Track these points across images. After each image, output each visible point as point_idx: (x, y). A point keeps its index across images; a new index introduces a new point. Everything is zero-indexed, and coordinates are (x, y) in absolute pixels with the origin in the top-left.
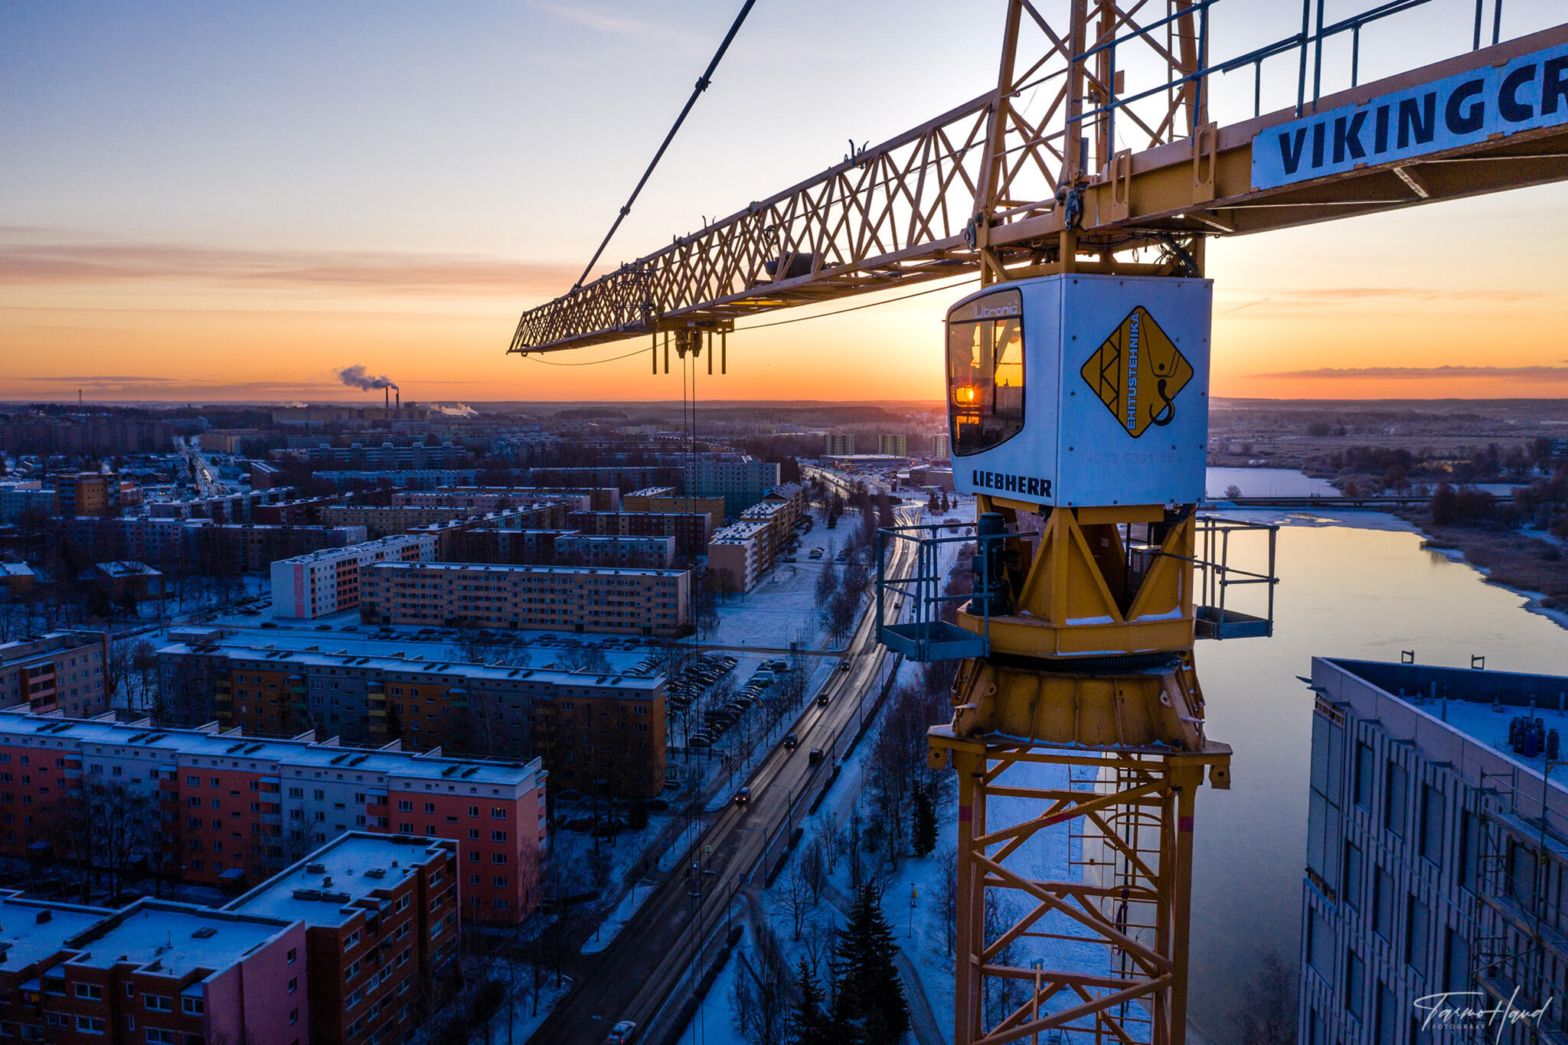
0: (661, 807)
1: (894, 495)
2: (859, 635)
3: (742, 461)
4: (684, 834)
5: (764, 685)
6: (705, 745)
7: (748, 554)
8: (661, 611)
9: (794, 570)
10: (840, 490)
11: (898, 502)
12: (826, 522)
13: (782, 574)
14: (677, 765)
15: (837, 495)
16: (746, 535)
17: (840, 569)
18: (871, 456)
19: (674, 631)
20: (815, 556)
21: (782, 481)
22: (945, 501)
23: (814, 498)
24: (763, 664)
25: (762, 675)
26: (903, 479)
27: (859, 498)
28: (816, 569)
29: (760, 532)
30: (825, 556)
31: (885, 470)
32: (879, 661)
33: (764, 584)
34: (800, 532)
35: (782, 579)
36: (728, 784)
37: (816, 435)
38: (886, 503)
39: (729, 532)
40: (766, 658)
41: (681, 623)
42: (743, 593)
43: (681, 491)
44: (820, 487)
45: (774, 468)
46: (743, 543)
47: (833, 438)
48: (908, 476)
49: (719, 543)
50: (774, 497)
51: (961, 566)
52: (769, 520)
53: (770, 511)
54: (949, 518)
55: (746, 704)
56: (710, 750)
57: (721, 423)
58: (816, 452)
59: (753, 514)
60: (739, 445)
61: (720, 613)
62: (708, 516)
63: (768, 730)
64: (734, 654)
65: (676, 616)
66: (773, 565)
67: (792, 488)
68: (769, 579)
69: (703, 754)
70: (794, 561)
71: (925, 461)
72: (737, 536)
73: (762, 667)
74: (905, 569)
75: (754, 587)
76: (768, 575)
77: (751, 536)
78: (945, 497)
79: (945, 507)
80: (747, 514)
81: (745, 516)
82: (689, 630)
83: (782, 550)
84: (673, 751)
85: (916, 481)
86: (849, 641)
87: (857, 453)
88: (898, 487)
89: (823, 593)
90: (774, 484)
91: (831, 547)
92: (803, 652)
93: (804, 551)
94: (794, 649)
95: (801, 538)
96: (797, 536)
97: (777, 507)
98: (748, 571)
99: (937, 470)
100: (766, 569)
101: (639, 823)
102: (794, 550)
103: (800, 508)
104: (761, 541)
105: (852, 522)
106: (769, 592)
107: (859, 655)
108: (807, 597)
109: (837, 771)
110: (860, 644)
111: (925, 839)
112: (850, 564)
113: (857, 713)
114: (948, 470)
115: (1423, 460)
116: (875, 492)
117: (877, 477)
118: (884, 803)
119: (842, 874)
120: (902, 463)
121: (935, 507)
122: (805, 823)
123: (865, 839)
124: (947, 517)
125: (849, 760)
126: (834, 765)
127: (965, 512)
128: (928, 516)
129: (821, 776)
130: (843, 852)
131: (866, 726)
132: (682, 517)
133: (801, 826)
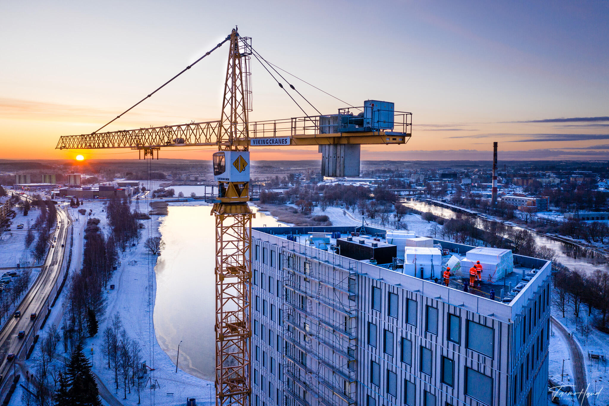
1: (53, 200)
2: (48, 258)
5: (7, 283)
9: (11, 234)
10: (28, 199)
11: (56, 203)
12: (23, 213)
13: (5, 236)
15: (26, 201)
17: (35, 233)
18: (39, 184)
20: (20, 227)
22: (78, 202)
24: (5, 274)
26: (56, 194)
27: (38, 202)
28: (23, 233)
30: (26, 227)
31: (47, 190)
32: (60, 267)
34: (10, 218)
35: (6, 238)
37: (9, 175)
38: (51, 204)
40: (5, 271)
44: (16, 199)
47: (19, 176)
48: (59, 192)
51: (89, 227)
54: (80, 209)
58: (11, 182)
63: (14, 299)
67: (4, 199)
70: (10, 230)
71: (65, 186)
74: (64, 231)
78: (78, 200)
79: (78, 204)
83: (3, 226)
85: (63, 194)
86: (44, 261)
87: (32, 182)
88: (54, 197)
89: (28, 242)
91: (28, 224)
92: (22, 268)
93: (14, 226)
94: (19, 267)
95: (11, 220)
96: (9, 220)
99: (72, 189)
102: (9, 226)
103: (9, 208)
105: (36, 213)
107: (50, 266)
108: (21, 244)
109: (50, 311)
110: (49, 262)
111: (93, 330)
112: (38, 230)
113: (54, 289)
114: (77, 189)
115: (256, 182)
116: (44, 199)
117: (44, 193)
118: (73, 320)
119: (60, 348)
120: (54, 187)
121: (73, 205)
122: (39, 333)
123: (68, 334)
124: (79, 208)
125: (54, 307)
126: (48, 309)
127: (87, 206)
128: (71, 208)
129: (42, 314)
130: (59, 340)
131: (59, 293)
133: (37, 334)
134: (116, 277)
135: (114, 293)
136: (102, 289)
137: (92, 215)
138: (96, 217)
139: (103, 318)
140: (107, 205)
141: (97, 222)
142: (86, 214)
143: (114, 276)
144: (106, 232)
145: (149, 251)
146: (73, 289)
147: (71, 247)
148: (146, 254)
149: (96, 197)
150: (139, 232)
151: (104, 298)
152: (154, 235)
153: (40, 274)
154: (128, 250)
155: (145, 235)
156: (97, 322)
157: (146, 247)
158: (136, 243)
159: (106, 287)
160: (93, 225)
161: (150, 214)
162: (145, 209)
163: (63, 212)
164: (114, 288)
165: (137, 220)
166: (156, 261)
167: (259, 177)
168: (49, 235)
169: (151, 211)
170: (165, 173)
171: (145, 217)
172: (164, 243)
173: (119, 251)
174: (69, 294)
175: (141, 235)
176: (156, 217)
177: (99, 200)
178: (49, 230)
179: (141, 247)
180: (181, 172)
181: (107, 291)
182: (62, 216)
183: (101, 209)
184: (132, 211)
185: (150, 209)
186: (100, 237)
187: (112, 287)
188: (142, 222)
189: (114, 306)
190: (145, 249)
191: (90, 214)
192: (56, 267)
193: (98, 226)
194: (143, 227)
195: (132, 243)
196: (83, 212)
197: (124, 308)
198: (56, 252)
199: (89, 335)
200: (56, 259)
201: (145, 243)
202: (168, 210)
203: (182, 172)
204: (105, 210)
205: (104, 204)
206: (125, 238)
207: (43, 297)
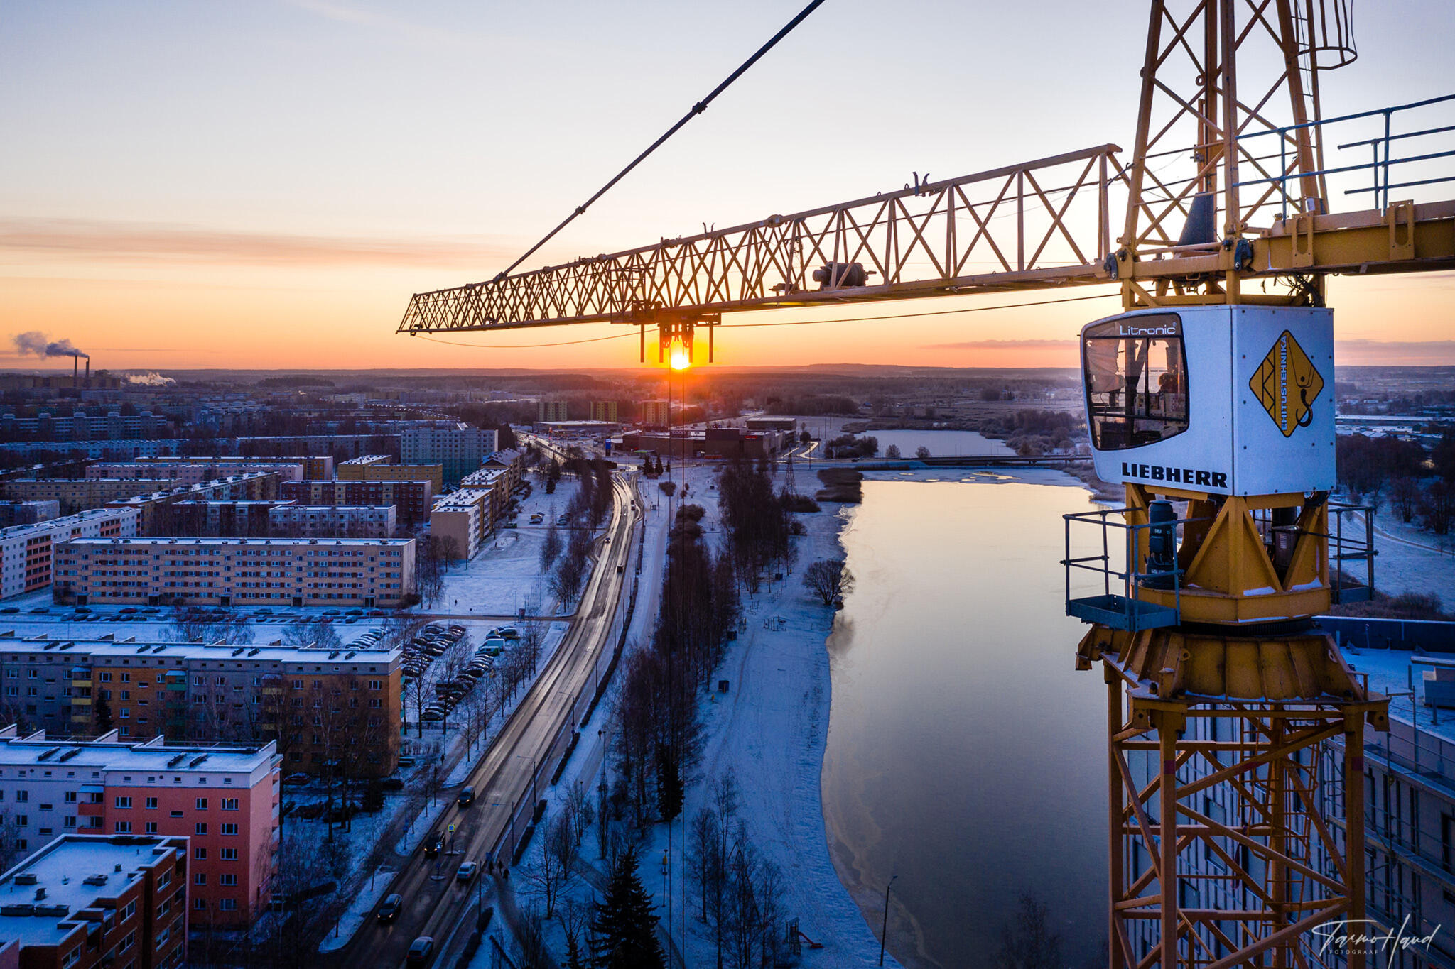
0: (396, 787)
1: (608, 459)
2: (586, 599)
3: (456, 428)
4: (423, 813)
5: (496, 654)
6: (438, 718)
7: (472, 521)
8: (385, 581)
9: (517, 535)
10: (557, 456)
11: (614, 466)
12: (545, 487)
13: (504, 540)
14: (410, 741)
15: (554, 460)
16: (469, 501)
17: (564, 536)
18: (584, 422)
19: (397, 601)
20: (536, 521)
21: (500, 449)
22: (659, 465)
23: (531, 464)
24: (492, 632)
25: (492, 643)
26: (616, 445)
27: (577, 464)
28: (541, 534)
29: (483, 499)
30: (547, 521)
31: (598, 435)
32: (608, 624)
33: (486, 550)
34: (519, 498)
35: (505, 545)
36: (465, 758)
37: (528, 402)
38: (604, 469)
39: (452, 499)
40: (495, 625)
41: (405, 593)
42: (467, 561)
43: (396, 459)
44: (535, 454)
45: (492, 435)
46: (466, 510)
47: (546, 405)
48: (621, 441)
49: (442, 510)
50: (493, 464)
51: (680, 527)
52: (490, 487)
53: (490, 477)
54: (663, 481)
55: (478, 673)
56: (445, 723)
57: (432, 391)
58: (529, 418)
59: (473, 480)
60: (452, 412)
61: (446, 580)
62: (428, 484)
63: (503, 699)
64: (464, 622)
65: (400, 585)
66: (494, 532)
67: (509, 455)
68: (492, 545)
69: (437, 728)
70: (515, 526)
71: (636, 427)
72: (460, 503)
73: (491, 635)
74: (626, 532)
75: (476, 553)
76: (490, 541)
77: (474, 503)
78: (659, 461)
79: (659, 470)
80: (467, 480)
81: (465, 483)
82: (414, 599)
83: (503, 516)
84: (406, 726)
85: (630, 446)
86: (577, 604)
87: (569, 419)
88: (612, 452)
89: (548, 557)
90: (492, 450)
91: (552, 512)
92: (530, 618)
93: (523, 518)
94: (522, 616)
95: (521, 504)
96: (516, 501)
97: (497, 473)
98: (471, 538)
99: (649, 435)
100: (487, 536)
101: (373, 805)
102: (514, 516)
103: (518, 474)
104: (483, 508)
105: (570, 489)
106: (492, 558)
107: (588, 619)
108: (531, 561)
109: (576, 738)
110: (588, 608)
111: (672, 803)
112: (572, 528)
113: (590, 680)
114: (660, 435)
116: (591, 457)
117: (591, 442)
118: (626, 768)
119: (590, 846)
120: (614, 429)
121: (649, 471)
122: (549, 794)
123: (611, 807)
124: (662, 480)
125: (587, 727)
126: (573, 732)
127: (679, 475)
128: (643, 479)
129: (559, 744)
130: (589, 822)
131: (601, 692)
132: (400, 485)
133: (544, 798)
134: (733, 659)
135: (727, 701)
136: (700, 688)
137: (688, 496)
138: (697, 502)
139: (695, 773)
140: (721, 474)
141: (698, 513)
142: (675, 494)
143: (728, 657)
144: (714, 542)
145: (816, 594)
146: (628, 690)
147: (637, 574)
148: (807, 603)
149: (698, 455)
150: (793, 544)
151: (700, 718)
152: (826, 555)
153: (566, 638)
154: (763, 589)
155: (808, 552)
156: (682, 784)
157: (809, 586)
158: (784, 573)
159: (708, 683)
160: (689, 518)
161: (820, 500)
162: (809, 487)
163: (626, 487)
164: (727, 689)
165: (788, 514)
166: (832, 623)
168: (593, 544)
169: (820, 492)
170: (855, 400)
171: (808, 506)
172: (852, 578)
173: (742, 589)
174: (617, 702)
175: (796, 551)
176: (834, 506)
177: (706, 460)
178: (594, 530)
179: (795, 585)
180: (892, 396)
181: (710, 696)
182: (623, 495)
183: (710, 482)
184: (777, 491)
185: (820, 486)
186: (702, 551)
187: (724, 686)
188: (800, 517)
189: (725, 741)
190: (804, 589)
191: (684, 494)
192: (601, 622)
193: (699, 524)
194: (802, 531)
195: (775, 572)
196: (668, 489)
197: (751, 747)
198: (604, 584)
199: (659, 815)
200: (604, 601)
201: (806, 576)
202: (862, 489)
203: (896, 396)
204: (716, 486)
205: (715, 471)
206: (759, 557)
207: (566, 696)
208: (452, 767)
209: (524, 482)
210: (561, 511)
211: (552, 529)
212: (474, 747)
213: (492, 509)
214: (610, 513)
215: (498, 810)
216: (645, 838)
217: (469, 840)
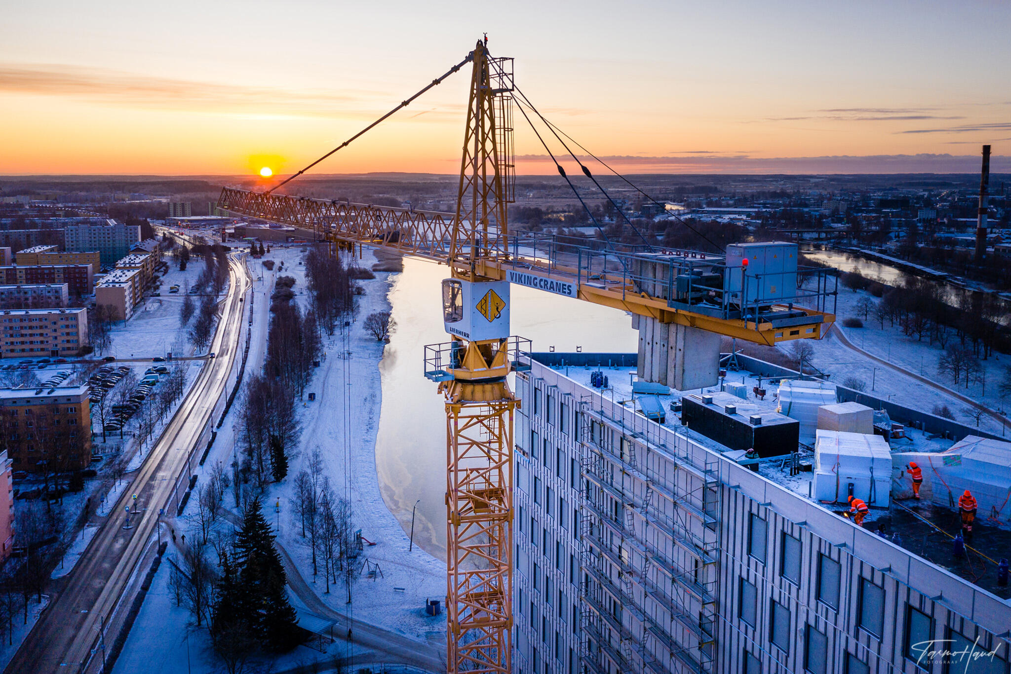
0: (92, 475)
1: (224, 244)
2: (214, 344)
3: (107, 224)
4: (113, 489)
5: (153, 384)
6: (117, 429)
7: (127, 293)
8: (66, 338)
9: (160, 302)
10: (186, 243)
11: (229, 250)
12: (179, 266)
13: (151, 305)
14: (97, 445)
15: (184, 247)
16: (123, 279)
17: (196, 301)
18: (204, 217)
19: (75, 352)
20: (174, 291)
21: (143, 240)
22: (261, 248)
23: (168, 248)
24: (149, 370)
25: (152, 377)
26: (230, 234)
27: (201, 249)
28: (178, 301)
29: (134, 277)
30: (182, 290)
31: (216, 227)
32: (232, 361)
33: (139, 313)
34: (160, 274)
35: (152, 308)
36: (139, 453)
37: (160, 202)
38: (222, 251)
39: (110, 277)
40: (151, 365)
41: (81, 346)
42: (125, 321)
43: (62, 249)
44: (169, 242)
45: (136, 229)
46: (122, 285)
47: (175, 205)
48: (233, 231)
49: (104, 286)
50: (139, 251)
51: (279, 292)
52: (138, 268)
53: (137, 261)
54: (266, 260)
55: (142, 398)
56: (121, 432)
57: (83, 193)
58: (162, 214)
59: (124, 263)
60: (101, 210)
61: (112, 335)
62: (90, 266)
63: (162, 414)
64: (126, 364)
65: (78, 341)
66: (143, 299)
67: (150, 244)
68: (143, 309)
69: (116, 435)
70: (159, 295)
71: (243, 220)
72: (117, 280)
73: (149, 372)
74: (240, 296)
75: (132, 316)
76: (141, 306)
77: (128, 280)
78: (261, 245)
79: (262, 252)
80: (120, 264)
81: (119, 265)
82: (88, 350)
83: (149, 288)
84: (94, 435)
85: (239, 234)
86: (208, 349)
87: (194, 214)
88: (227, 239)
89: (185, 317)
90: (137, 240)
91: (186, 284)
92: (176, 359)
93: (164, 288)
94: (170, 358)
95: (162, 279)
96: (158, 277)
97: (143, 258)
98: (127, 305)
99: (253, 227)
100: (139, 302)
101: (77, 487)
102: (157, 288)
103: (157, 257)
104: (134, 283)
105: (197, 268)
106: (143, 318)
107: (217, 357)
108: (174, 320)
109: (214, 435)
110: (216, 350)
111: (280, 470)
112: (201, 295)
113: (222, 396)
114: (263, 227)
115: (549, 214)
116: (211, 243)
117: (210, 232)
118: (250, 452)
119: (229, 500)
120: (227, 222)
121: (255, 253)
122: (197, 471)
123: (241, 476)
124: (264, 259)
125: (221, 428)
126: (212, 431)
127: (277, 255)
128: (251, 258)
129: (203, 440)
130: (227, 486)
131: (229, 404)
132: (68, 268)
133: (195, 474)
134: (318, 379)
135: (314, 406)
136: (296, 399)
137: (283, 270)
138: (290, 274)
139: (295, 451)
140: (307, 253)
141: (290, 282)
142: (274, 269)
143: (314, 378)
144: (303, 303)
145: (372, 335)
146: (249, 403)
147: (250, 325)
148: (366, 340)
149: (290, 241)
150: (357, 301)
151: (297, 418)
152: (379, 309)
153: (202, 371)
154: (337, 332)
155: (367, 307)
156: (286, 458)
157: (367, 329)
158: (351, 321)
159: (302, 396)
160: (284, 289)
161: (375, 270)
162: (367, 261)
163: (239, 264)
164: (314, 398)
165: (353, 281)
166: (383, 353)
167: (554, 204)
168: (217, 305)
169: (375, 265)
170: (400, 199)
171: (366, 275)
172: (395, 323)
173: (322, 332)
174: (242, 411)
175: (358, 306)
176: (384, 274)
177: (295, 244)
178: (217, 296)
179: (358, 329)
180: (425, 196)
181: (303, 404)
182: (238, 272)
183: (298, 260)
184: (345, 267)
185: (375, 261)
186: (295, 308)
187: (312, 397)
188: (361, 283)
189: (314, 431)
190: (364, 331)
191: (280, 269)
192: (226, 359)
193: (292, 290)
194: (363, 292)
195: (345, 320)
196: (269, 265)
197: (330, 433)
198: (226, 334)
199: (273, 478)
200: (227, 345)
201: (365, 323)
202: (403, 263)
203: (428, 196)
204: (303, 263)
205: (302, 252)
206: (334, 311)
207: (205, 410)
208: (130, 459)
209: (162, 263)
210: (193, 283)
211: (187, 296)
212: (144, 446)
213: (141, 284)
214: (228, 283)
215: (165, 483)
216: (264, 492)
217: (146, 504)
